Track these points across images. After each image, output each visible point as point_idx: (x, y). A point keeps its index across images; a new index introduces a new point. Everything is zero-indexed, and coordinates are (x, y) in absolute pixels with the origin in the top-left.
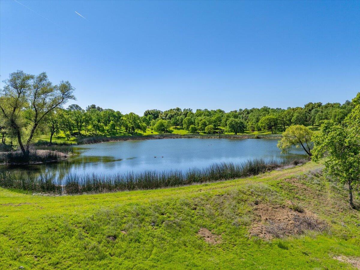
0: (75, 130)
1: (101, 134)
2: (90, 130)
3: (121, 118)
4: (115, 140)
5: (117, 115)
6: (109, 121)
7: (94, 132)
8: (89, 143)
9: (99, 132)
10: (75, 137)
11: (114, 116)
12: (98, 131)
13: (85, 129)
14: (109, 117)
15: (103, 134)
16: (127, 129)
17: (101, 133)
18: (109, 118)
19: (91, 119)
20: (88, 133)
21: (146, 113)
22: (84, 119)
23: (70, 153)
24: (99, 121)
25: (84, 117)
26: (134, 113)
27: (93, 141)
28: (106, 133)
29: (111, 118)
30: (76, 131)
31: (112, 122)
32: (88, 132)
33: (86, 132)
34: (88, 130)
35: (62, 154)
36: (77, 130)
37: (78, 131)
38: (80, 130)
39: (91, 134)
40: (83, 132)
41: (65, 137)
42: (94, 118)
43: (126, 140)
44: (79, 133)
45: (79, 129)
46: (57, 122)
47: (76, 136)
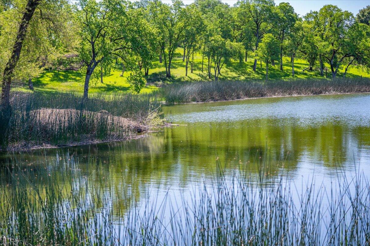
0: (156, 66)
1: (234, 78)
2: (201, 66)
3: (296, 25)
4: (284, 92)
5: (282, 15)
6: (259, 35)
7: (212, 71)
8: (204, 100)
9: (227, 71)
10: (156, 85)
11: (273, 18)
12: (224, 69)
13: (185, 64)
14: (256, 22)
15: (242, 78)
16: (312, 61)
17: (234, 74)
18: (258, 26)
19: (201, 28)
20: (194, 76)
21: (363, 15)
22: (181, 30)
23: (155, 115)
24: (226, 35)
25: (181, 24)
26: (335, 7)
27: (215, 93)
28: (249, 75)
29: (263, 25)
30: (157, 70)
31: (267, 38)
32: (192, 70)
33: (189, 71)
34: (194, 66)
35: (125, 122)
36: (160, 67)
37: (164, 69)
38: (169, 66)
39: (205, 78)
40: (178, 73)
41: (127, 85)
42: (210, 27)
43: (321, 92)
44: (169, 75)
45: (166, 64)
46: (103, 32)
47: (161, 83)
